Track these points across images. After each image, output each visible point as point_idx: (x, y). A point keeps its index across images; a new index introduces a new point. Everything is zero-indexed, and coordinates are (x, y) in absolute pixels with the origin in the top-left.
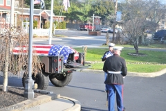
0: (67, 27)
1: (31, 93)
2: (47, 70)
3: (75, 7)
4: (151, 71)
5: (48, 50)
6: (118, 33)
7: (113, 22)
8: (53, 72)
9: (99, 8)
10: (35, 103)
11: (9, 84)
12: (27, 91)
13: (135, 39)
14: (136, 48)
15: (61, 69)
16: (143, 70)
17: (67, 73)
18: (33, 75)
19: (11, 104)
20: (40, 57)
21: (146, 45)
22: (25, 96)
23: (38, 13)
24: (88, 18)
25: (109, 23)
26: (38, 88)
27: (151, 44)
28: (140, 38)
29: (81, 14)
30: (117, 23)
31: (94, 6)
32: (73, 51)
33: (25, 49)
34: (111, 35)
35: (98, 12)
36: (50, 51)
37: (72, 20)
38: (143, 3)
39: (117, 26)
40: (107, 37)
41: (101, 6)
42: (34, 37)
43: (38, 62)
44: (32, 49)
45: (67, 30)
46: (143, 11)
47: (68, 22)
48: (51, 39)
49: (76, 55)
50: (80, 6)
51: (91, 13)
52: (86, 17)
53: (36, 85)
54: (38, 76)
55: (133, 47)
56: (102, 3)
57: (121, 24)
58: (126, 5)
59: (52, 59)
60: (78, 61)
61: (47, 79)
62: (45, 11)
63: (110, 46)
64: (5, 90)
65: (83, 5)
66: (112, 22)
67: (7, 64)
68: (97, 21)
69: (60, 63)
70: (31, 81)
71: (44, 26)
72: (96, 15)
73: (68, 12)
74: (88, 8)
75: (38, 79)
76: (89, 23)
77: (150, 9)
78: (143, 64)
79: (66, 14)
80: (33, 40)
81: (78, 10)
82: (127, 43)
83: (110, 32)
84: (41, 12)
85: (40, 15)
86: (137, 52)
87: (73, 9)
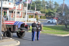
0: (46, 18)
3: (50, 10)
14: (66, 26)
23: (34, 12)
29: (53, 13)
45: (46, 19)
50: (52, 10)
62: (37, 11)
79: (46, 13)
81: (52, 11)
84: (35, 12)
85: (35, 13)
86: (66, 28)
87: (49, 11)
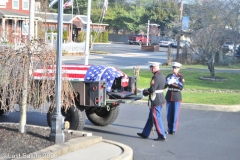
1: (60, 135)
2: (83, 102)
3: (122, 10)
4: (233, 103)
5: (84, 72)
6: (185, 48)
7: (177, 32)
8: (91, 104)
9: (156, 12)
10: (65, 149)
11: (28, 122)
12: (53, 131)
13: (210, 56)
14: (211, 69)
15: (103, 101)
16: (221, 101)
17: (112, 106)
18: (63, 110)
19: (32, 151)
20: (73, 83)
21: (225, 65)
22: (51, 139)
24: (140, 26)
25: (170, 33)
26: (70, 128)
27: (233, 63)
28: (217, 54)
29: (130, 20)
30: (182, 33)
31: (149, 9)
32: (120, 74)
33: (51, 71)
34: (174, 51)
35: (155, 17)
36: (87, 75)
37: (117, 29)
38: (221, 4)
39: (183, 38)
40: (169, 54)
41: (159, 9)
42: (63, 54)
43: (70, 90)
44: (61, 72)
46: (220, 16)
47: (111, 32)
48: (87, 57)
49: (125, 80)
50: (128, 9)
51: (144, 19)
52: (137, 24)
53: (68, 124)
54: (70, 111)
55: (207, 68)
56: (160, 4)
57: (188, 34)
58: (196, 7)
59: (91, 86)
60: (128, 88)
61: (82, 116)
62: (79, 16)
63: (174, 67)
64: (23, 131)
65: (133, 7)
66: (175, 32)
67: (25, 93)
68: (154, 31)
69: (101, 91)
70: (60, 117)
71: (77, 38)
72: (153, 21)
73: (112, 18)
74: (140, 11)
75: (69, 115)
76: (142, 33)
77: (231, 13)
78: (222, 93)
79: (109, 21)
80: (62, 59)
81: (127, 14)
82: (198, 62)
83: (172, 46)
84: (73, 18)
85: (71, 22)
86: (213, 75)
87: (119, 13)
